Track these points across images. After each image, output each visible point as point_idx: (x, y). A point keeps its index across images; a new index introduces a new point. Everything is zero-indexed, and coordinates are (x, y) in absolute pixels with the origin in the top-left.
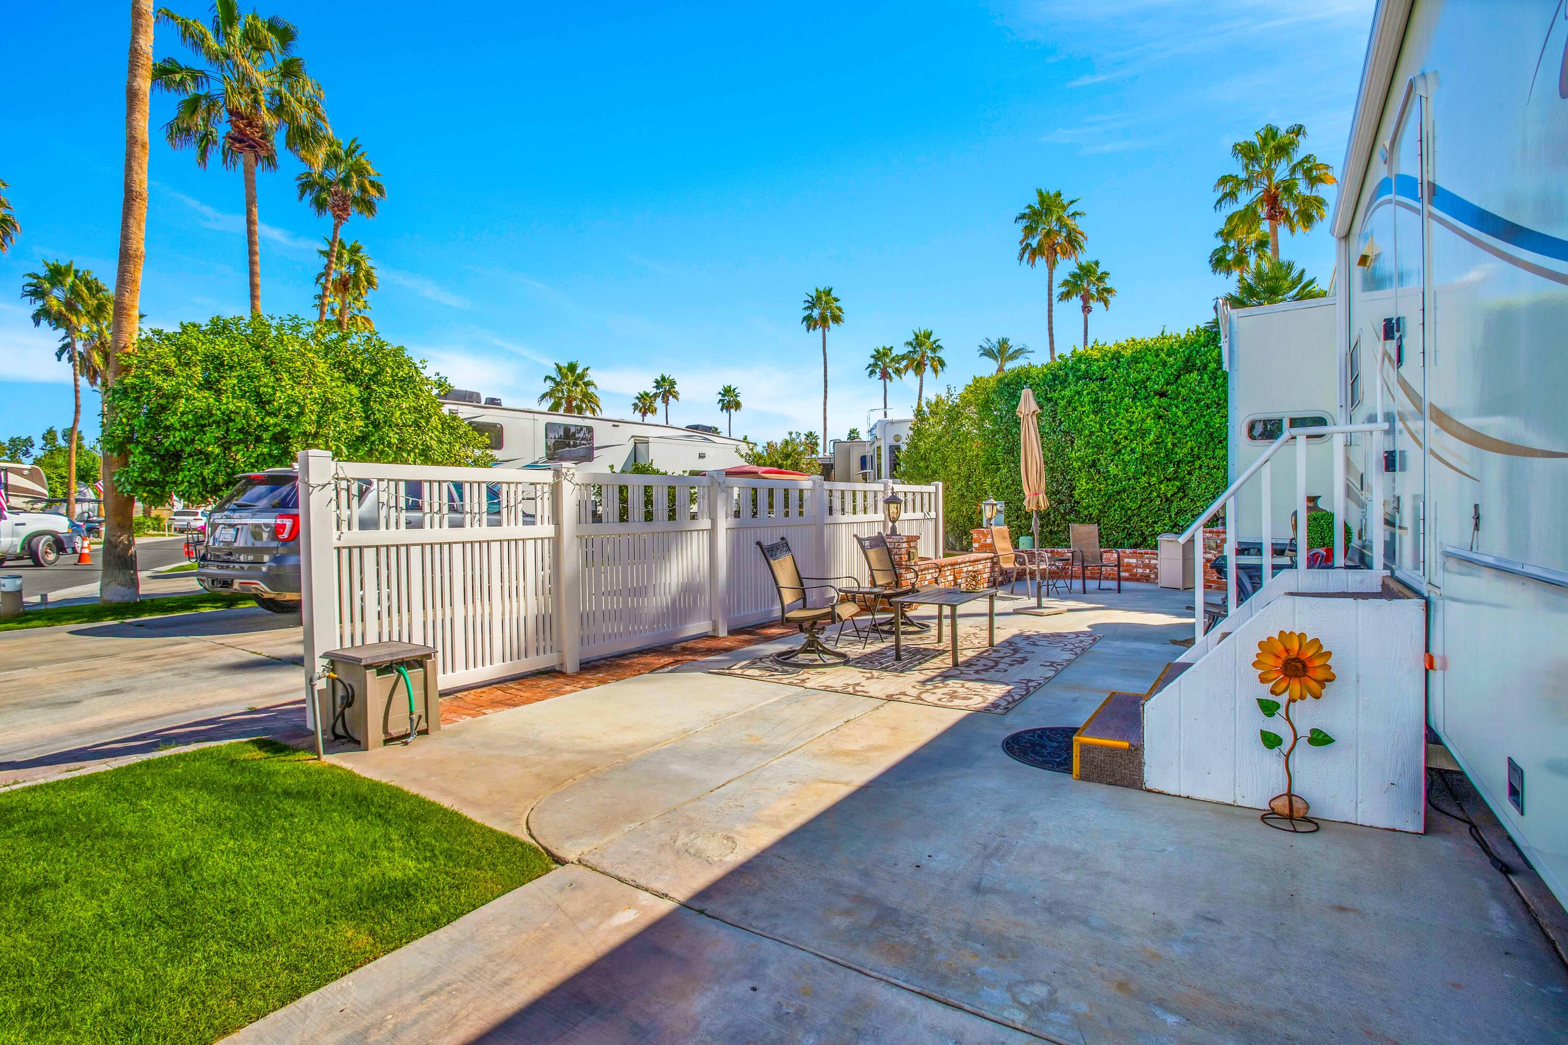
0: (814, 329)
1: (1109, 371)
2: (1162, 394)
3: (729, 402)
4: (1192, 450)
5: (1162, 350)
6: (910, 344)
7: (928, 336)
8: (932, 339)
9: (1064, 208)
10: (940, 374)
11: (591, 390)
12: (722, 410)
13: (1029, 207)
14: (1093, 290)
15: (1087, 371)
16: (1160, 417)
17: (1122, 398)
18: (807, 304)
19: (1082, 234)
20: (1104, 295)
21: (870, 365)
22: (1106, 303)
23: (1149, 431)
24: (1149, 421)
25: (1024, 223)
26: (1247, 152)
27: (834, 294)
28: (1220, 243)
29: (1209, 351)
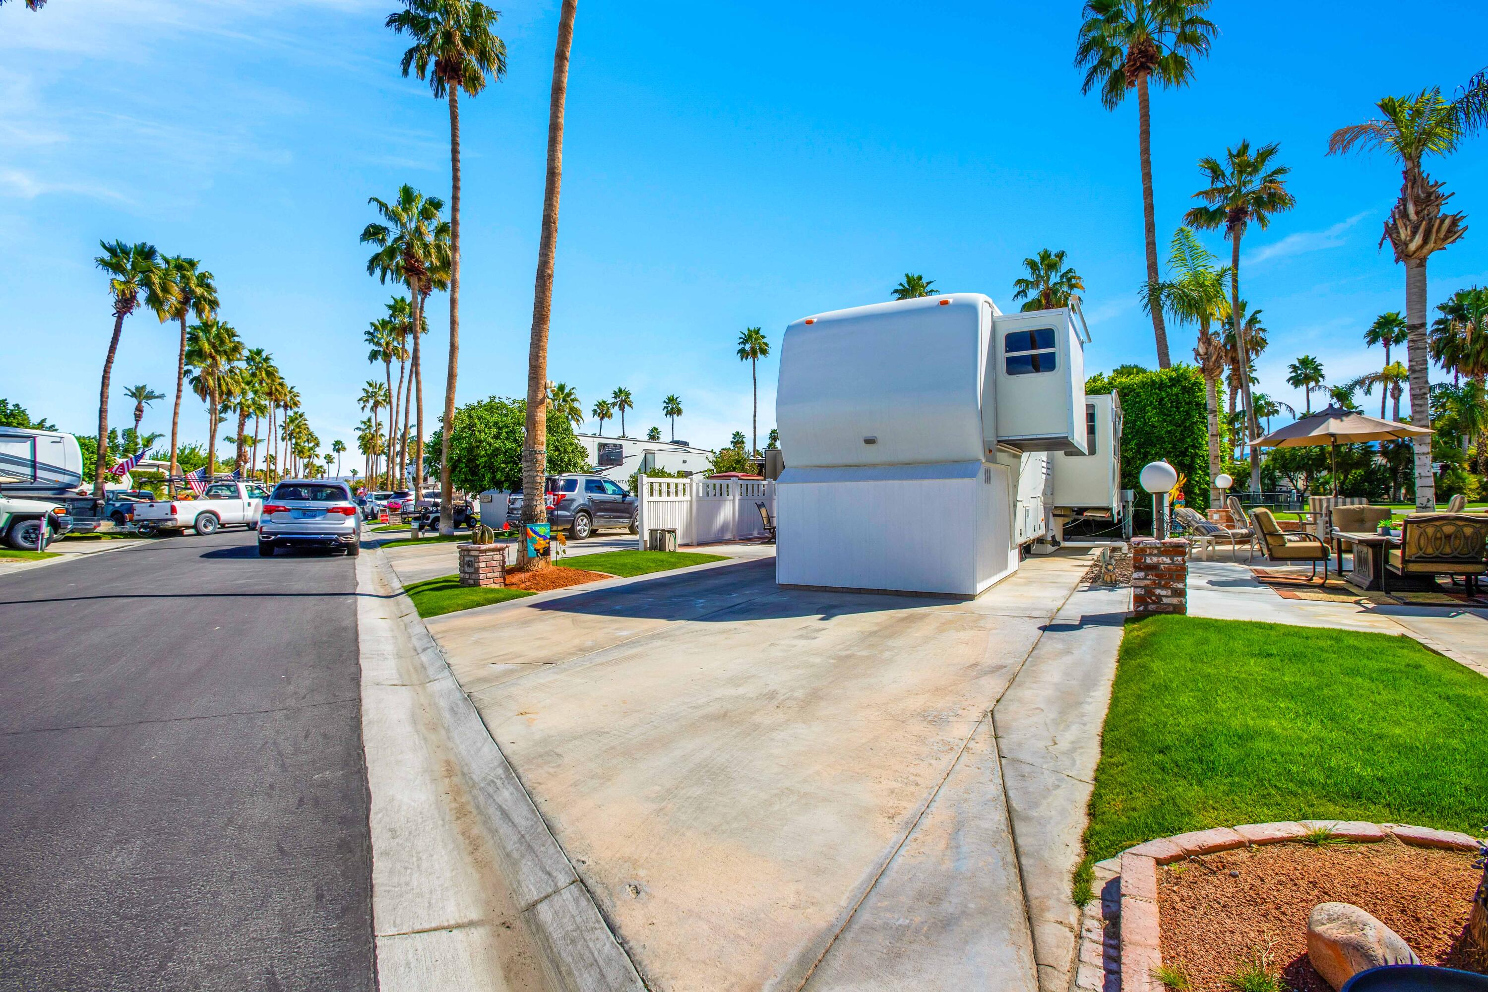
0: (747, 358)
3: (672, 409)
11: (576, 405)
12: (666, 415)
13: (901, 284)
18: (741, 340)
26: (1032, 265)
27: (761, 333)
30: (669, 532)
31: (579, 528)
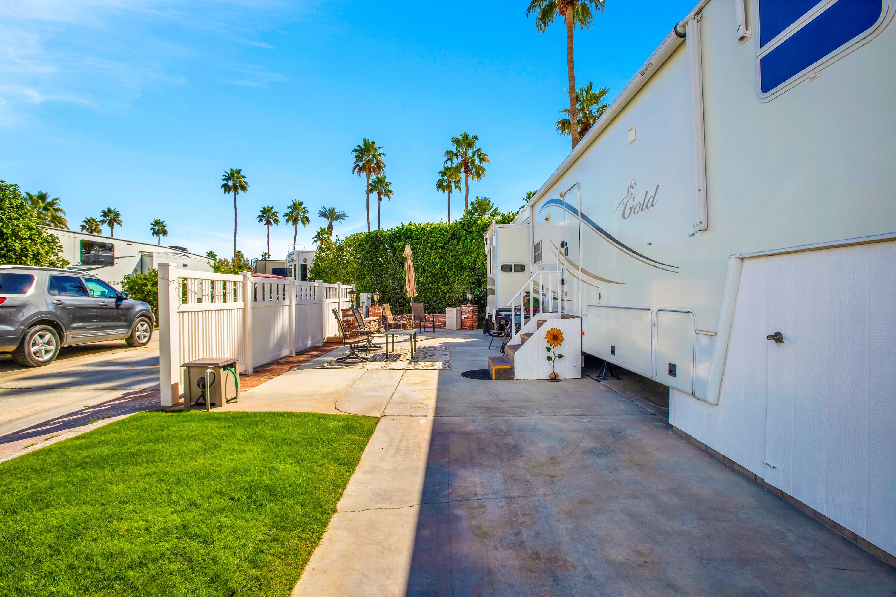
0: (229, 192)
1: (420, 236)
2: (443, 248)
3: (159, 230)
4: (455, 272)
5: (443, 229)
6: (291, 208)
7: (301, 204)
8: (303, 206)
9: (376, 150)
10: (307, 225)
11: (60, 214)
12: (153, 234)
13: (359, 146)
14: (383, 190)
15: (410, 236)
16: (442, 258)
17: (426, 249)
18: (225, 177)
19: (383, 164)
20: (388, 193)
21: (259, 216)
22: (389, 197)
23: (437, 263)
24: (438, 259)
25: (356, 154)
26: (457, 142)
27: (242, 173)
28: (440, 177)
29: (462, 231)
30: (225, 368)
31: (33, 349)
